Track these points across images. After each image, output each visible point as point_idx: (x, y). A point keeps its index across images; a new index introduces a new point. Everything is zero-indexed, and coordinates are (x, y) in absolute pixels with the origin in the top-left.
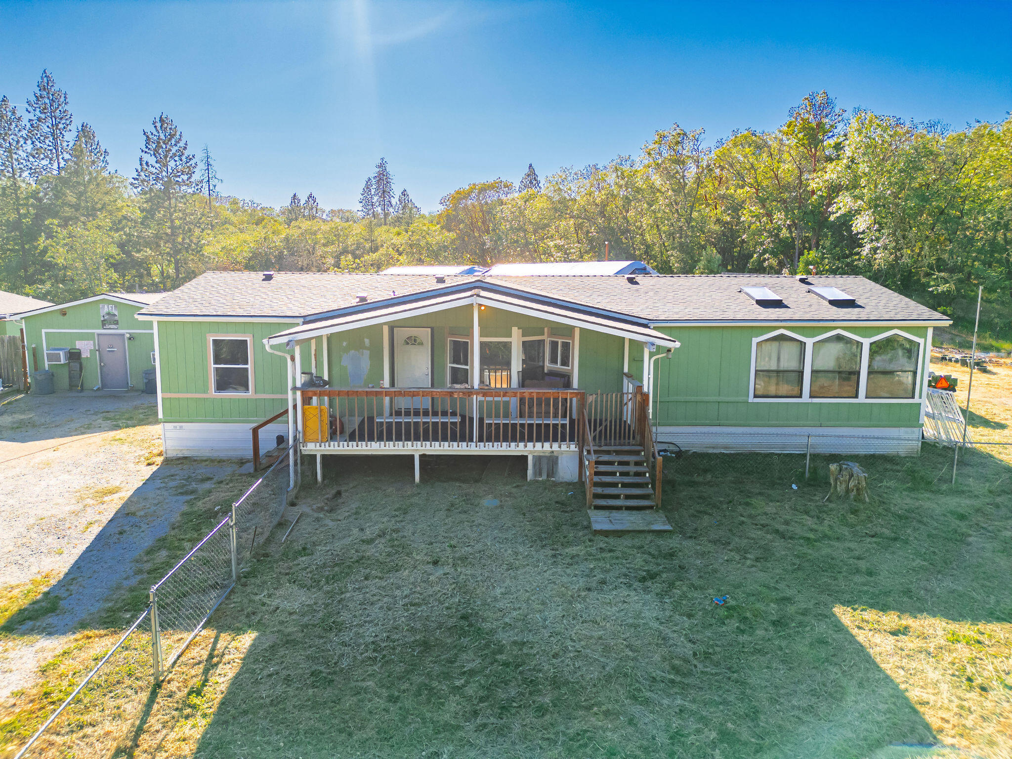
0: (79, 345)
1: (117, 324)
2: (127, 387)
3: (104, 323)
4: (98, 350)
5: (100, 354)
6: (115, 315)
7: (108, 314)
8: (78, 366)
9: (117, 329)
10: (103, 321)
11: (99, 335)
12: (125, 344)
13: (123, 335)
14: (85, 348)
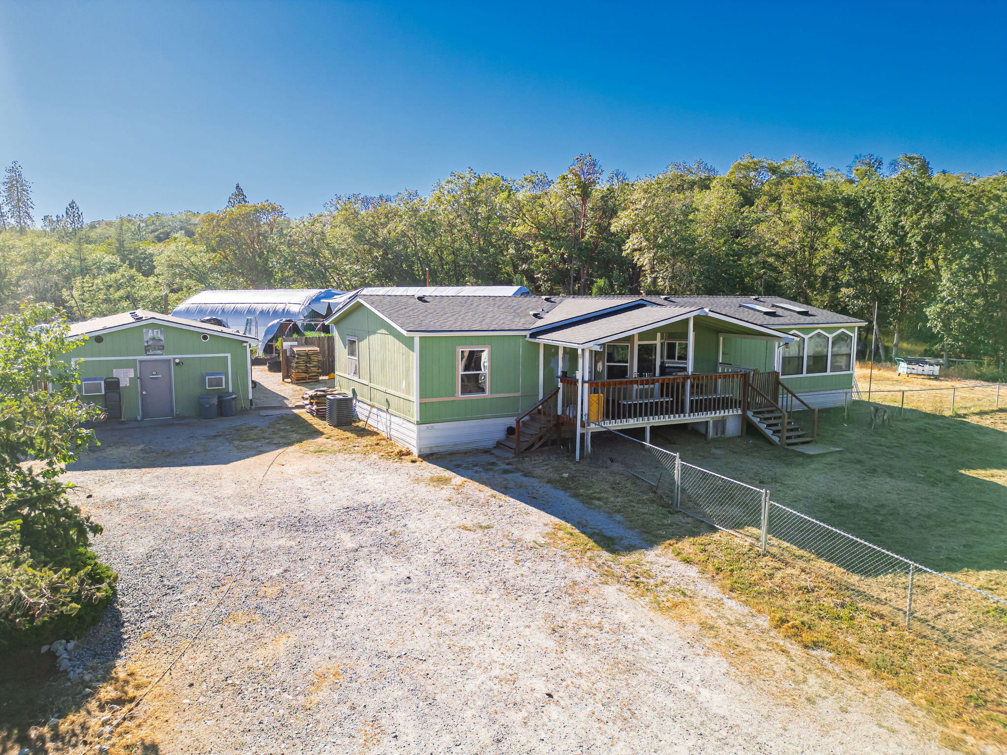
0: (117, 373)
1: (163, 349)
2: (172, 415)
3: (147, 350)
4: (140, 378)
5: (141, 382)
6: (161, 340)
7: (153, 339)
8: (118, 396)
9: (162, 355)
10: (146, 347)
11: (141, 361)
12: (170, 370)
13: (169, 361)
14: (125, 377)
